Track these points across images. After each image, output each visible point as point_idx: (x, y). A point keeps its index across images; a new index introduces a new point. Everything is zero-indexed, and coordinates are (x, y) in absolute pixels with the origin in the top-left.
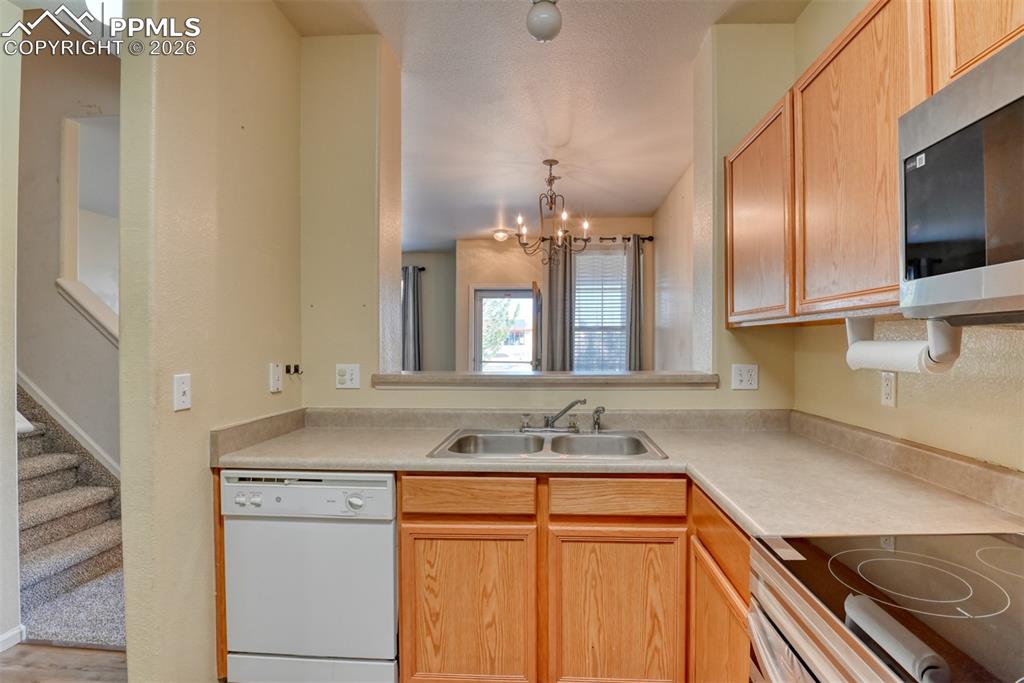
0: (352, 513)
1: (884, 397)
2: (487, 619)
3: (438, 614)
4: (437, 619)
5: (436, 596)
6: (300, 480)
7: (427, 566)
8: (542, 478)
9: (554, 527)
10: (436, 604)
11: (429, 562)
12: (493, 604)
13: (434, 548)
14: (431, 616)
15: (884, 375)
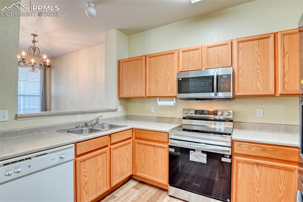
0: (61, 161)
1: (152, 110)
2: (99, 177)
3: (87, 182)
4: (87, 184)
5: (86, 177)
6: (37, 156)
7: (84, 169)
8: (110, 135)
9: (112, 147)
10: (86, 179)
11: (84, 168)
12: (100, 172)
13: (85, 163)
14: (85, 184)
15: (152, 107)
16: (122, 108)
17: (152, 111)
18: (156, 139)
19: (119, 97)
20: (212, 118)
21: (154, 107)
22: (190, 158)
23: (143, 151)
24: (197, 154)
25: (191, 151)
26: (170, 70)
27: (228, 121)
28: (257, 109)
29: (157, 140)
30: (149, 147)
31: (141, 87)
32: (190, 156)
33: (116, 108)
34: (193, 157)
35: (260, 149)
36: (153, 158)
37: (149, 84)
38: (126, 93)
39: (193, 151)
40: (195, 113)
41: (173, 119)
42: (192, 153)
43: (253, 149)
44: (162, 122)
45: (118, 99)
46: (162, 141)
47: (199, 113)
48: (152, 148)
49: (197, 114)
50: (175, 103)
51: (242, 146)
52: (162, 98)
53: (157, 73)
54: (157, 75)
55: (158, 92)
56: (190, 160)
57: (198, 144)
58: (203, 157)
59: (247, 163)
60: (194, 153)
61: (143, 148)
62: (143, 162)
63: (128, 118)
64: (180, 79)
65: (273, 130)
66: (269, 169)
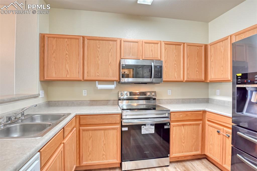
15: (84, 90)
16: (43, 93)
17: (84, 95)
18: (106, 122)
19: (42, 80)
20: (136, 98)
21: (86, 90)
22: (142, 132)
23: (91, 137)
24: (147, 127)
25: (142, 127)
26: (111, 56)
27: (153, 99)
28: (168, 90)
29: (108, 123)
30: (99, 132)
31: (77, 69)
32: (142, 130)
33: (37, 93)
34: (145, 131)
35: (185, 115)
36: (103, 141)
37: (88, 67)
38: (54, 75)
39: (144, 126)
40: (130, 95)
41: (108, 101)
42: (143, 127)
43: (181, 116)
44: (96, 105)
45: (39, 82)
46: (114, 122)
47: (133, 94)
48: (102, 132)
49: (132, 95)
50: (115, 86)
51: (176, 115)
52: (102, 81)
53: (98, 57)
54: (98, 59)
55: (99, 76)
56: (142, 134)
57: (148, 119)
58: (152, 129)
59: (178, 125)
60: (145, 127)
61: (91, 134)
62: (90, 149)
63: (49, 104)
64: (124, 65)
65: (176, 103)
66: (189, 126)
